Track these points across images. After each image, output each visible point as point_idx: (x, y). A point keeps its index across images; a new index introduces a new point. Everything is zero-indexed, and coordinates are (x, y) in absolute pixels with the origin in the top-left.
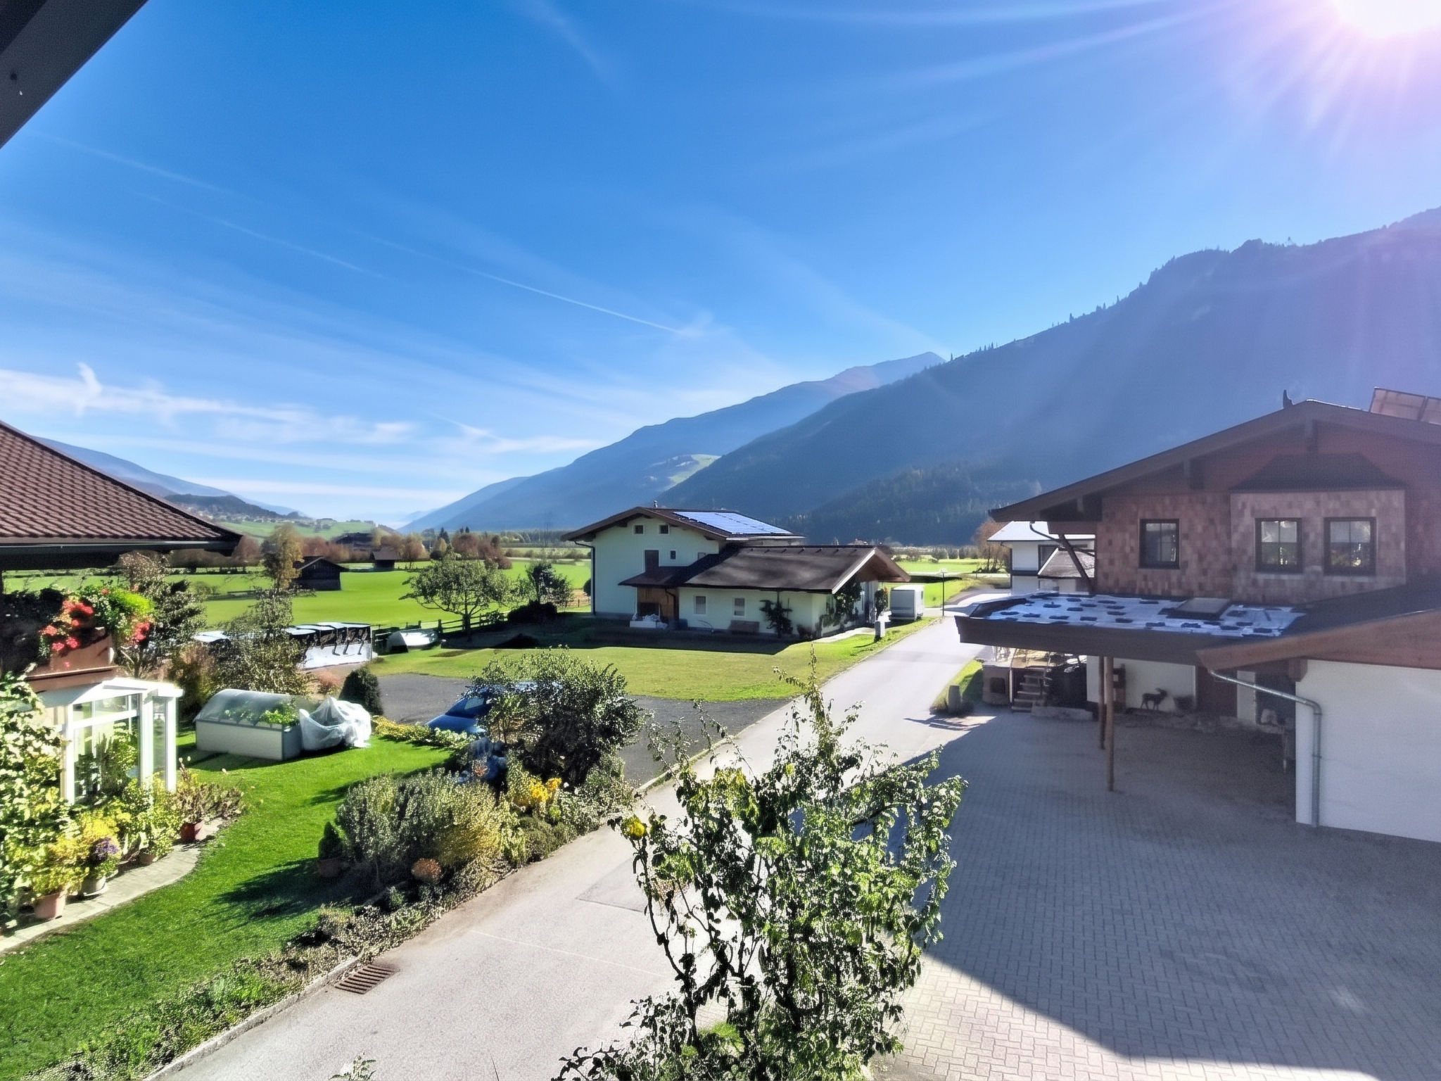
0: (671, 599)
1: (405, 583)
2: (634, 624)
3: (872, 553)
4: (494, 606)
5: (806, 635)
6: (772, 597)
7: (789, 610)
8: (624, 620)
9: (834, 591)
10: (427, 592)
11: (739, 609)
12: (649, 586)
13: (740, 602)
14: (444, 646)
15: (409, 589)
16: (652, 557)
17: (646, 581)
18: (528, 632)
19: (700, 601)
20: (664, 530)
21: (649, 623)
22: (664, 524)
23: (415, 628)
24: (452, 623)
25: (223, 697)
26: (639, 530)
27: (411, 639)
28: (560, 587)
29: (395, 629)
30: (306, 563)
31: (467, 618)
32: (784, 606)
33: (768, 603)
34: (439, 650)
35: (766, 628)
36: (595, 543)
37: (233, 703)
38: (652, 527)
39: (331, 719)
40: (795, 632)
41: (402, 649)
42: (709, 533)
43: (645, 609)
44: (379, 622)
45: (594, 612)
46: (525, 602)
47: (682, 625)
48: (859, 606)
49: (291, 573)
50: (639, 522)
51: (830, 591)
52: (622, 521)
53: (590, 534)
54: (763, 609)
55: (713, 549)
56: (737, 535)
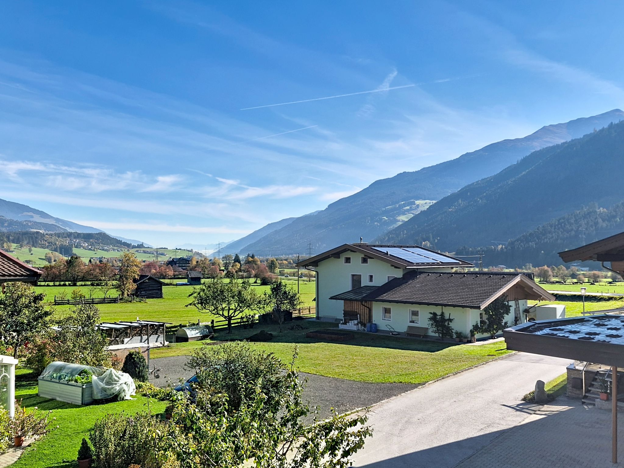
0: (367, 311)
1: (190, 296)
2: (341, 327)
3: (517, 279)
4: (247, 312)
5: (462, 339)
6: (438, 311)
7: (450, 320)
8: (336, 323)
9: (483, 307)
10: (203, 302)
11: (414, 318)
12: (351, 300)
13: (415, 313)
14: (212, 339)
15: (191, 300)
16: (356, 279)
17: (352, 296)
18: (269, 330)
19: (387, 311)
20: (365, 261)
21: (352, 326)
22: (363, 256)
23: (194, 326)
24: (220, 322)
25: (53, 366)
26: (348, 260)
27: (191, 333)
28: (292, 299)
29: (181, 326)
30: (140, 280)
31: (229, 318)
32: (447, 317)
33: (435, 314)
34: (208, 341)
35: (432, 332)
36: (318, 269)
37: (59, 369)
38: (356, 258)
39: (111, 381)
40: (455, 336)
41: (185, 339)
42: (395, 263)
43: (349, 315)
44: (171, 321)
45: (318, 318)
46: (269, 309)
47: (375, 328)
48: (509, 318)
49: (131, 286)
50: (348, 254)
51: (479, 308)
52: (336, 254)
53: (315, 262)
54: (431, 319)
55: (399, 274)
56: (418, 264)
